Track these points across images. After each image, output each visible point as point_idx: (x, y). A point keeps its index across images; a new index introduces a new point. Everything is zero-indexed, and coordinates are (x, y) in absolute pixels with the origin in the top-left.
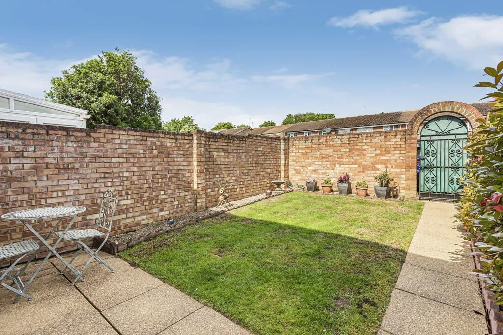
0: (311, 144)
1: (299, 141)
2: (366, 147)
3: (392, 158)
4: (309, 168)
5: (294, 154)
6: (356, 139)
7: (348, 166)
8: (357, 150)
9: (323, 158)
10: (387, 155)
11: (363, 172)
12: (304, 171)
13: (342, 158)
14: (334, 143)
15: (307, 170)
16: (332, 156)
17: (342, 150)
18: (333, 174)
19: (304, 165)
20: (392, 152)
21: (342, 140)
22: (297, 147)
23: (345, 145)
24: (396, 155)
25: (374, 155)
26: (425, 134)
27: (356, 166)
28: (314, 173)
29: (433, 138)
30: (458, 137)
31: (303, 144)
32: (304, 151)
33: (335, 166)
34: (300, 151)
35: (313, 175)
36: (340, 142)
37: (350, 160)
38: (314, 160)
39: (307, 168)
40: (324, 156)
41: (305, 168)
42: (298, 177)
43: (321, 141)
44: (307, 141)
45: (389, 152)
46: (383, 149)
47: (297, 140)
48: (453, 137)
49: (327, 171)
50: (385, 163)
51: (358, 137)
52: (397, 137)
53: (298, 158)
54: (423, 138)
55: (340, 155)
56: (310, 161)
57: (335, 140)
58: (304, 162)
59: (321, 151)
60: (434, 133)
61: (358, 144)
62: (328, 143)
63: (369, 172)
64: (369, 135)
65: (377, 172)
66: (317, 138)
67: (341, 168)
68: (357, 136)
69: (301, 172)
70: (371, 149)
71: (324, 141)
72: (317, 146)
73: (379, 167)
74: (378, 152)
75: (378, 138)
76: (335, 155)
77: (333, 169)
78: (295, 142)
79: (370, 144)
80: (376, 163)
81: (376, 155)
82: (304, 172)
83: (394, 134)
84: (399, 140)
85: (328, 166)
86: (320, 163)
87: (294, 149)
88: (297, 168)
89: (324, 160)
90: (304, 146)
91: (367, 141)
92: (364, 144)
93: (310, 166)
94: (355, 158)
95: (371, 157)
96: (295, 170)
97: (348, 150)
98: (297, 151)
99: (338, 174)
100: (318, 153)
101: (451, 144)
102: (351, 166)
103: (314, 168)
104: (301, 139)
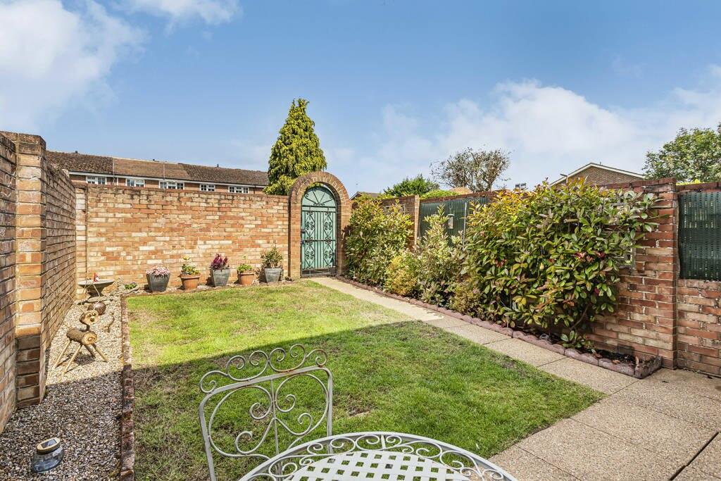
0: (146, 202)
1: (115, 194)
2: (244, 214)
3: (275, 230)
4: (141, 248)
5: (103, 220)
6: (230, 202)
7: (217, 242)
8: (231, 218)
9: (172, 230)
10: (269, 226)
11: (240, 250)
12: (128, 254)
13: (208, 230)
14: (194, 204)
15: (136, 253)
16: (190, 225)
17: (208, 217)
18: (193, 256)
19: (131, 243)
20: (275, 223)
21: (209, 201)
22: (111, 205)
23: (211, 209)
24: (279, 227)
25: (253, 226)
26: (306, 204)
27: (230, 242)
28: (153, 257)
29: (312, 209)
30: (330, 210)
31: (127, 201)
32: (129, 215)
33: (196, 244)
34: (118, 215)
35: (150, 262)
36: (205, 205)
37: (221, 234)
38: (152, 234)
39: (137, 249)
40: (175, 226)
41: (130, 249)
42: (113, 268)
43: (169, 199)
44: (135, 197)
45: (271, 223)
46: (265, 219)
47: (110, 191)
48: (326, 209)
49: (180, 252)
50: (267, 237)
51: (233, 200)
52: (280, 204)
53: (114, 228)
54: (304, 209)
55: (204, 226)
56: (144, 234)
57: (196, 200)
58: (130, 237)
59: (168, 216)
60: (312, 204)
61: (233, 210)
62: (183, 204)
63: (248, 250)
64: (248, 199)
65: (259, 249)
66: (161, 194)
67: (206, 247)
68: (231, 198)
69: (121, 258)
70: (249, 218)
71: (176, 199)
72: (159, 207)
73: (260, 242)
74: (259, 222)
75: (258, 203)
76: (195, 226)
77: (192, 248)
78: (103, 195)
79: (249, 210)
80: (257, 237)
81: (257, 226)
82: (130, 258)
83: (277, 200)
84: (282, 208)
85: (184, 243)
86: (168, 239)
87: (103, 210)
88: (108, 249)
89: (175, 234)
90: (129, 206)
91: (245, 206)
92: (242, 210)
93: (145, 244)
94: (228, 230)
95: (250, 229)
96: (104, 254)
97: (217, 217)
98: (111, 215)
99: (201, 256)
100: (162, 220)
101: (325, 217)
102: (222, 242)
103: (152, 248)
104: (121, 192)
